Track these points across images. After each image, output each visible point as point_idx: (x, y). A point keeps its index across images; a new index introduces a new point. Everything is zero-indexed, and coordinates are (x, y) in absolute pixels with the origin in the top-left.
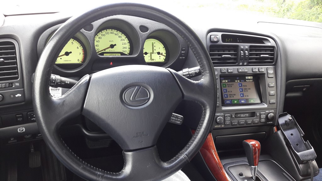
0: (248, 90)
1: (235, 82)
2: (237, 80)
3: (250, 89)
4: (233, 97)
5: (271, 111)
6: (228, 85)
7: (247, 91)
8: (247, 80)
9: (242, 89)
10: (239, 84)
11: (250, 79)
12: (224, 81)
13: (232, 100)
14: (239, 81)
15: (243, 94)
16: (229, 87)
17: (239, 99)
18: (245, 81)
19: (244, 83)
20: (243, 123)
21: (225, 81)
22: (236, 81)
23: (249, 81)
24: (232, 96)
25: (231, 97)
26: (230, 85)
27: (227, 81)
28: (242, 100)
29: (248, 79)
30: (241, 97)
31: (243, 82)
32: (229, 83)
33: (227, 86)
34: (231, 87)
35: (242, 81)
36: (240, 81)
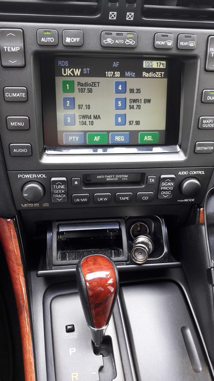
0: (142, 104)
1: (104, 76)
2: (114, 70)
3: (149, 101)
4: (92, 123)
5: (195, 173)
6: (79, 84)
7: (139, 107)
8: (144, 74)
9: (124, 101)
10: (117, 84)
11: (154, 70)
12: (69, 72)
13: (85, 132)
14: (118, 74)
15: (124, 117)
16: (82, 91)
17: (109, 132)
18: (139, 75)
19: (133, 82)
20: (106, 199)
21: (73, 72)
22: (109, 74)
23: (151, 74)
24: (87, 120)
25: (85, 123)
26: (86, 84)
27: (78, 72)
28: (118, 135)
29: (148, 70)
30: (117, 124)
31: (131, 77)
32: (84, 80)
33: (76, 87)
34: (90, 91)
35: (128, 74)
36: (122, 75)
